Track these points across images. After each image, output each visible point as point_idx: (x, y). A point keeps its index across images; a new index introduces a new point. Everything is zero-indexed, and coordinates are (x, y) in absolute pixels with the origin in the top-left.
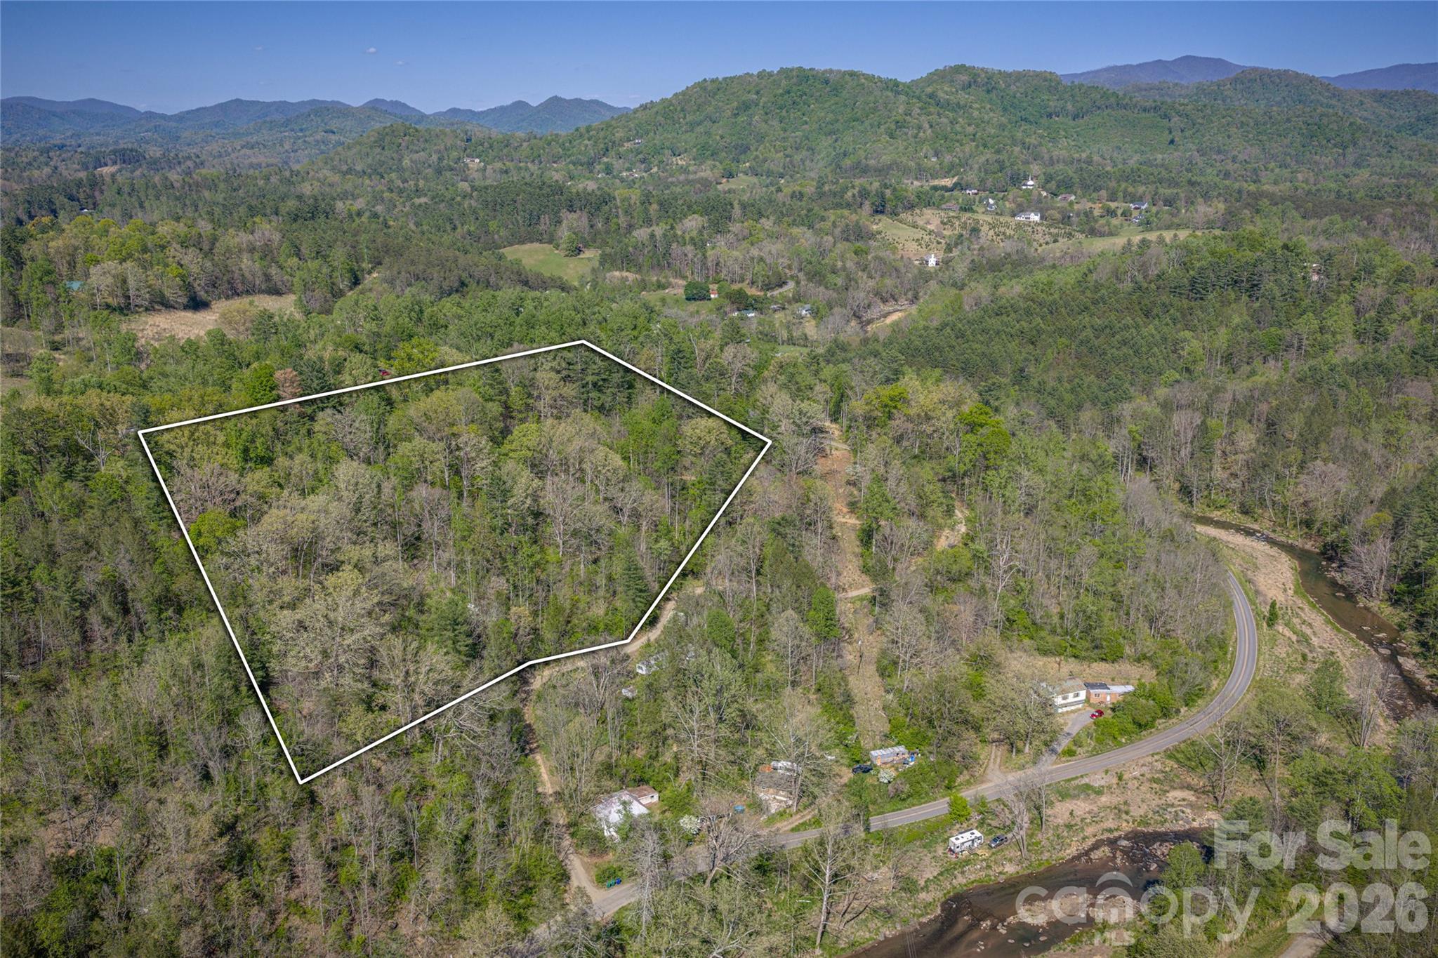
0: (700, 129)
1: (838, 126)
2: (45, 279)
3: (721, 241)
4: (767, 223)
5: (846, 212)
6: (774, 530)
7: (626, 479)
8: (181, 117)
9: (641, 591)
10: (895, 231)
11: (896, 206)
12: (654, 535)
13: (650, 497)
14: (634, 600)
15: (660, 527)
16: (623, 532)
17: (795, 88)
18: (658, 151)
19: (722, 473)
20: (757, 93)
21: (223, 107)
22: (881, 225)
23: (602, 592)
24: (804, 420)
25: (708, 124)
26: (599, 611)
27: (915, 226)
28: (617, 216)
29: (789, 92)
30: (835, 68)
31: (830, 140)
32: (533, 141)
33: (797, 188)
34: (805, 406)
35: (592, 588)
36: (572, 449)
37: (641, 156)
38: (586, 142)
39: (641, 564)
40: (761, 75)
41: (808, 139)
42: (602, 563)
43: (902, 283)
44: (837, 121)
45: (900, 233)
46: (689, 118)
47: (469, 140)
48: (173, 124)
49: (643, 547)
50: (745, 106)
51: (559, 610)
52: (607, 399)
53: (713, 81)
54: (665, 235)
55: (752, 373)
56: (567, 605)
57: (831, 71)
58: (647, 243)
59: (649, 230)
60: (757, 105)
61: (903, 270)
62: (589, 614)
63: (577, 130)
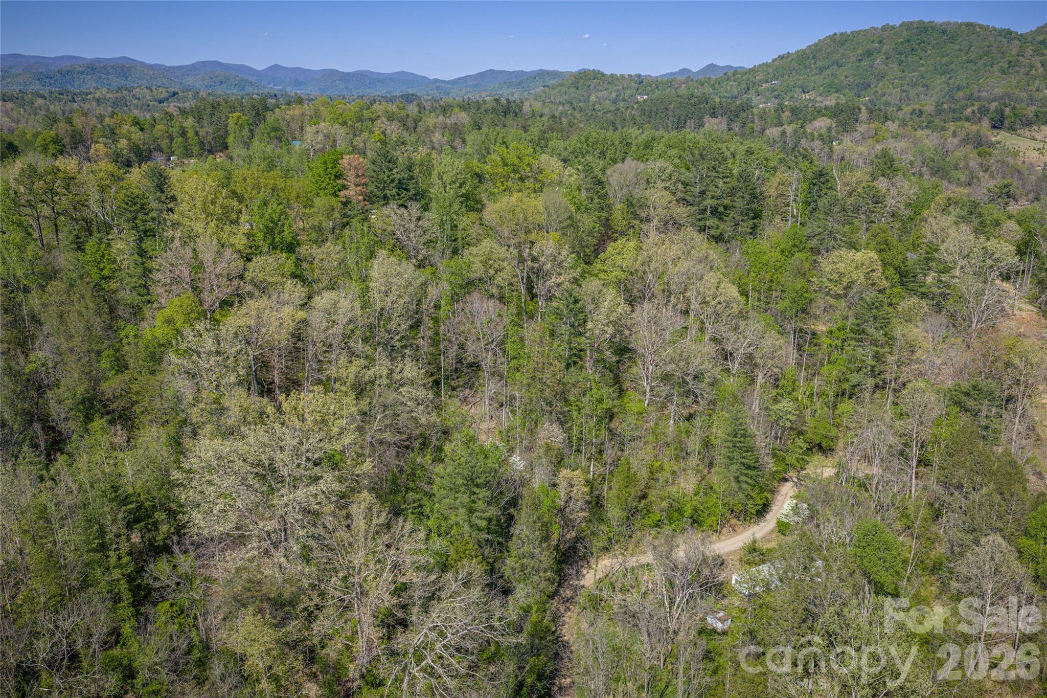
0: (829, 72)
1: (953, 66)
2: (272, 134)
3: (847, 142)
4: (892, 126)
5: (967, 124)
6: (958, 403)
7: (743, 315)
8: (454, 82)
9: (749, 467)
10: (1014, 142)
11: (1014, 123)
12: (774, 392)
13: (772, 340)
14: (737, 479)
15: (782, 382)
16: (731, 383)
17: (914, 38)
18: (789, 89)
19: (875, 318)
20: (880, 42)
21: (481, 75)
22: (1001, 136)
23: (694, 461)
24: (989, 262)
25: (835, 67)
26: (687, 484)
27: (1034, 139)
28: (753, 122)
29: (909, 41)
30: (952, 20)
31: (944, 79)
32: (690, 83)
33: (917, 107)
34: (991, 244)
35: (682, 454)
36: (676, 272)
37: (776, 93)
38: (732, 83)
39: (752, 429)
40: (884, 28)
41: (923, 77)
42: (698, 422)
43: (1023, 185)
44: (952, 63)
45: (1021, 143)
46: (819, 64)
47: (641, 82)
48: (449, 86)
49: (756, 407)
50: (869, 54)
51: (630, 480)
52: (726, 228)
53: (842, 34)
54: (795, 131)
55: (908, 212)
56: (644, 474)
57: (949, 23)
58: (778, 140)
59: (781, 129)
60: (879, 52)
61: (1026, 173)
62: (673, 489)
63: (726, 74)
